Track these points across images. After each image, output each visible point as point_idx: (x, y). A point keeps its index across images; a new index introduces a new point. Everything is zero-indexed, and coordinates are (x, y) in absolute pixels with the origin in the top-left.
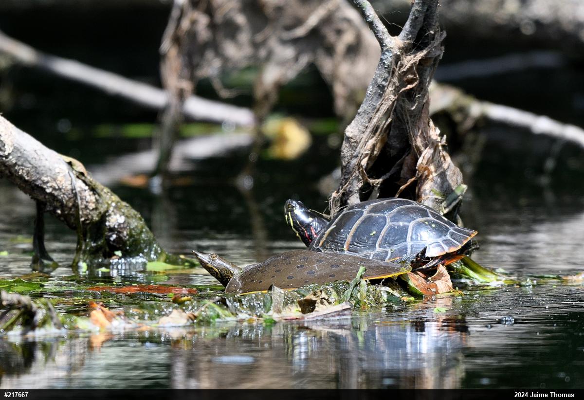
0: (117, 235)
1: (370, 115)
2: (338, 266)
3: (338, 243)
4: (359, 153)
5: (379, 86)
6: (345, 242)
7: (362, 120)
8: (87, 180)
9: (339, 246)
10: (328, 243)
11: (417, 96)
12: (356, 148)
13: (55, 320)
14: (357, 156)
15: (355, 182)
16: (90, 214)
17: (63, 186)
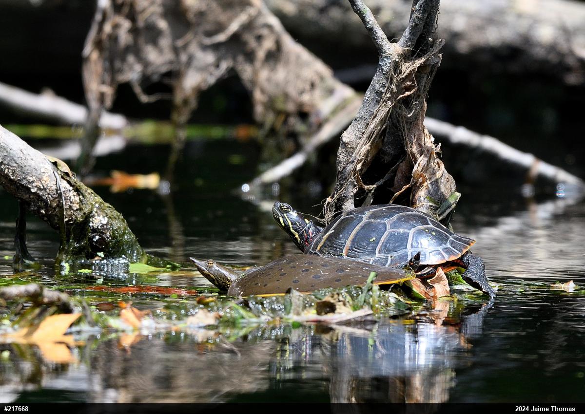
0: (99, 236)
1: (367, 122)
2: (343, 271)
3: (337, 248)
4: (355, 159)
5: (377, 93)
6: (344, 248)
7: (359, 126)
8: (71, 181)
9: (337, 251)
10: (326, 247)
11: (414, 103)
12: (352, 153)
13: (89, 319)
14: (354, 162)
15: (351, 187)
16: (74, 214)
17: (47, 186)
